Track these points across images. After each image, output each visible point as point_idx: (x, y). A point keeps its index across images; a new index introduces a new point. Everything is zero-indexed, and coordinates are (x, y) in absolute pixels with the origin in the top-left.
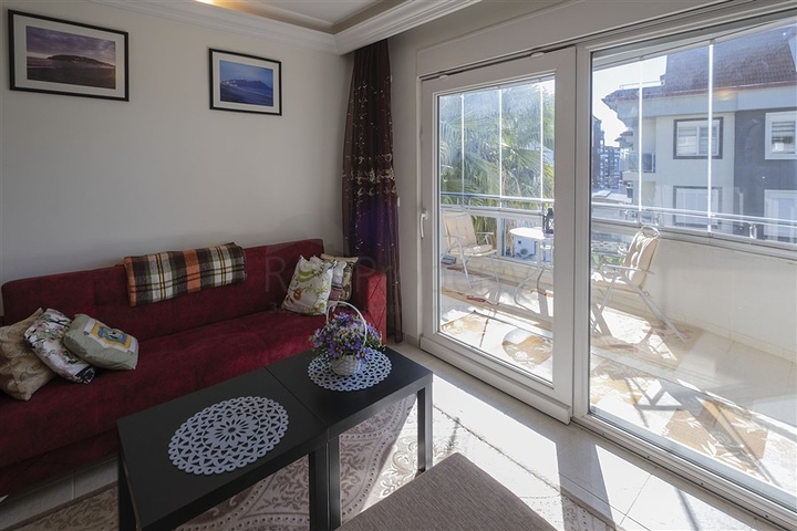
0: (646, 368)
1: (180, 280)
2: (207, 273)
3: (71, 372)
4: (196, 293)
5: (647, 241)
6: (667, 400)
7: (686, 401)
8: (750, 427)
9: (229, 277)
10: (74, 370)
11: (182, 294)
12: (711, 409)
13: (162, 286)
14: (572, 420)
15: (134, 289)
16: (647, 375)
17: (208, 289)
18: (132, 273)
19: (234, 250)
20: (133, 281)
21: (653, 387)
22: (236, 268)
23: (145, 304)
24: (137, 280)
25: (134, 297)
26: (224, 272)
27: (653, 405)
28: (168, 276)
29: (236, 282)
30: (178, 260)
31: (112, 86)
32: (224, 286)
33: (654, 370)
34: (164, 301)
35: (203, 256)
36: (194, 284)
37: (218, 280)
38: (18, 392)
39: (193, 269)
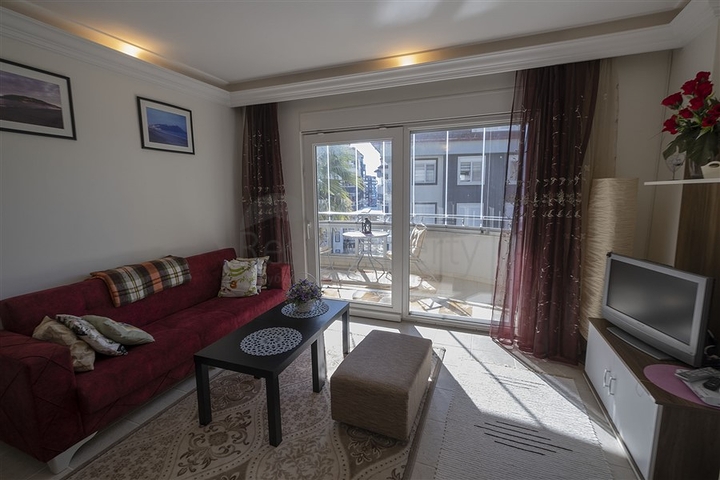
0: (424, 295)
1: (148, 285)
2: (165, 278)
3: (113, 349)
4: (161, 293)
5: (420, 232)
6: (436, 305)
7: (443, 303)
8: (467, 307)
9: (181, 279)
10: (114, 347)
11: (150, 295)
12: (453, 304)
13: (136, 290)
14: (402, 320)
15: (117, 294)
16: (425, 298)
17: (168, 289)
18: (112, 282)
19: (180, 261)
20: (114, 288)
21: (429, 302)
22: (185, 272)
23: (126, 304)
24: (118, 287)
25: (118, 300)
26: (176, 276)
27: (431, 308)
28: (139, 282)
29: (186, 282)
30: (141, 270)
31: (61, 127)
32: (178, 287)
33: (428, 295)
34: (139, 301)
35: (158, 265)
36: (158, 287)
37: (174, 282)
38: (83, 366)
39: (155, 275)
